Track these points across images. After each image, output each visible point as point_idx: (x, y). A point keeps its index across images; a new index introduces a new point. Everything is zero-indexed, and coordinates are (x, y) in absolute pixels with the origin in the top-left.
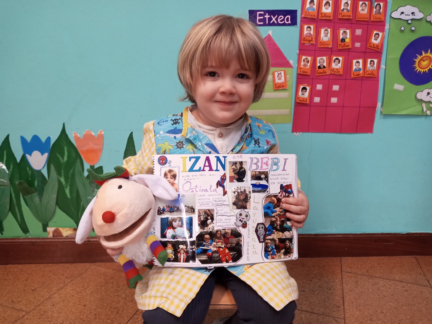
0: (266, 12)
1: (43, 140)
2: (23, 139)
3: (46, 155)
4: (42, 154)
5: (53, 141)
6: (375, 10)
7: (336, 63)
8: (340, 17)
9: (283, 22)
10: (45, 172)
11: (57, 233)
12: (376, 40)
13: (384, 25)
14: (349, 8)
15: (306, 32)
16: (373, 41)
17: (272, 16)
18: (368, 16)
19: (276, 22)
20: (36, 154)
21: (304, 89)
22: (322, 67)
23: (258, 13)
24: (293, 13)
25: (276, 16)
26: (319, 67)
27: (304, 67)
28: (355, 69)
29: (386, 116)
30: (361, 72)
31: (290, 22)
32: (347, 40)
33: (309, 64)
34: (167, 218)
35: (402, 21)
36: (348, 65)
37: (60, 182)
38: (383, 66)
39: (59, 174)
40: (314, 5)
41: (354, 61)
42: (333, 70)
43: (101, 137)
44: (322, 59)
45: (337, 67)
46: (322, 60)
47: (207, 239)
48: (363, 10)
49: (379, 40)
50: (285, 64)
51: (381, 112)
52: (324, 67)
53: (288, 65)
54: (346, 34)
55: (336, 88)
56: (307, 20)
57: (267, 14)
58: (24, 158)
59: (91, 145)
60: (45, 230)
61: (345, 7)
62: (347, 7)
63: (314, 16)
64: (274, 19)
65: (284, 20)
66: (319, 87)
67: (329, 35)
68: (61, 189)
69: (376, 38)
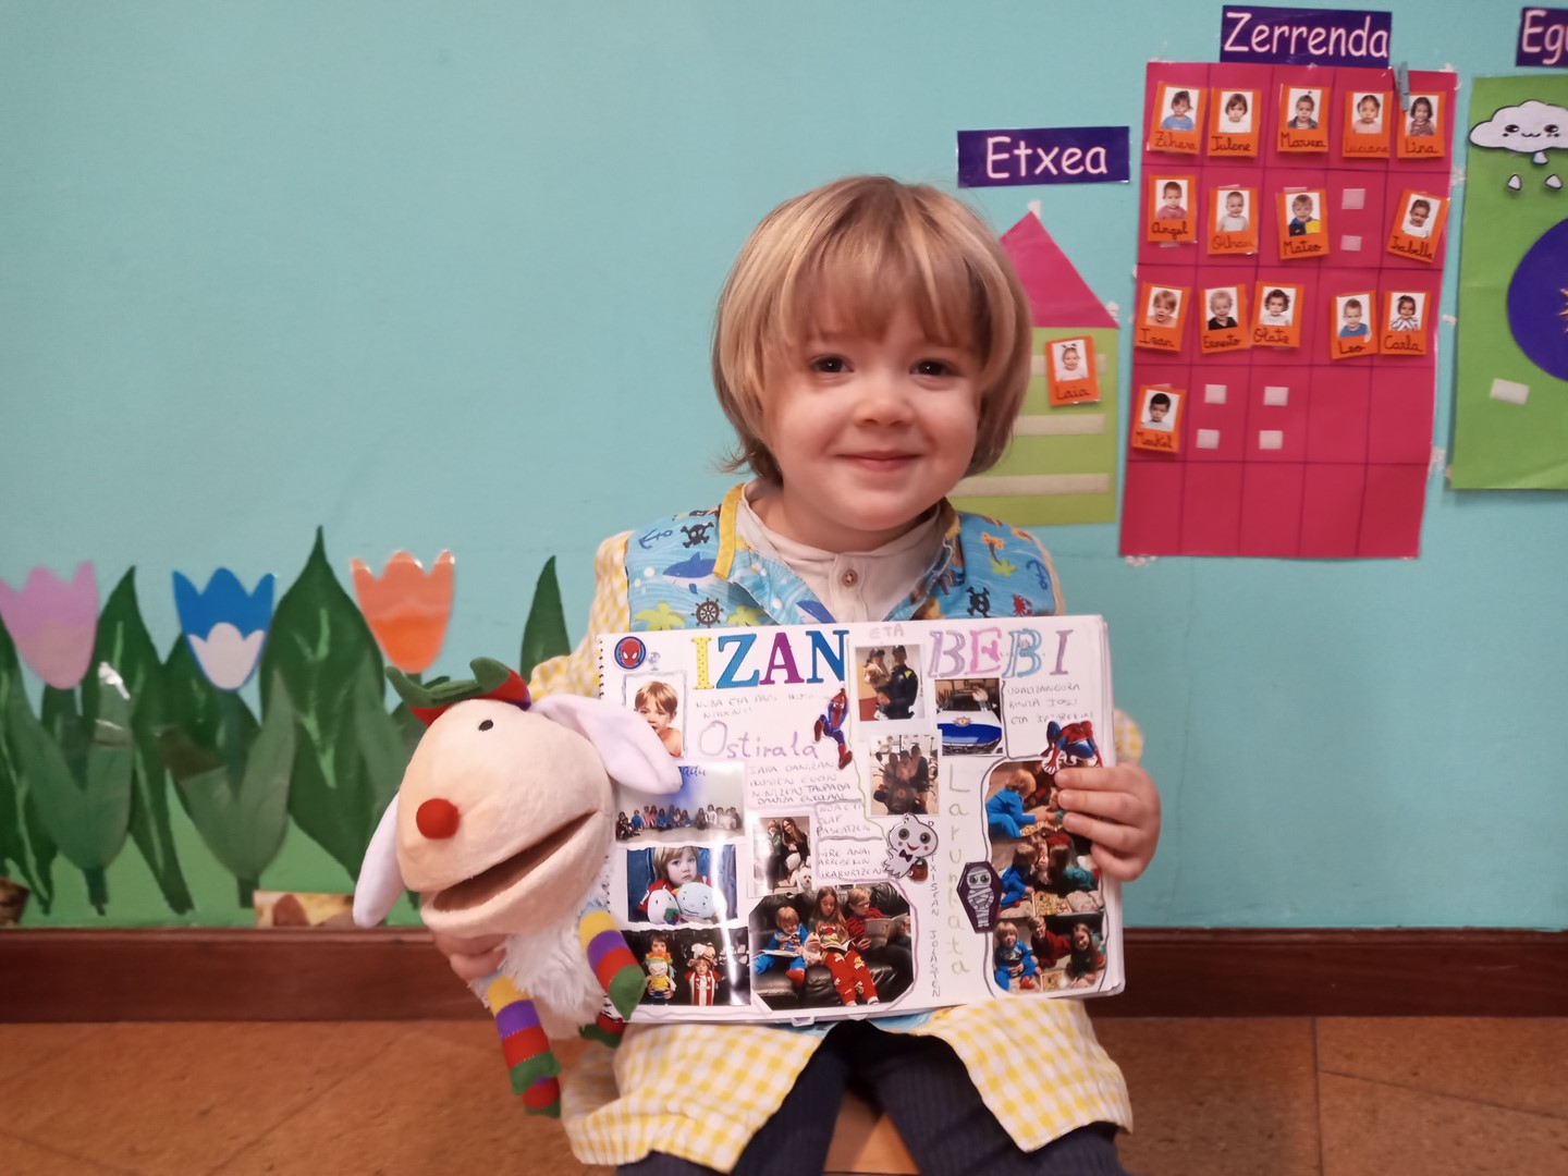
0: (1017, 136)
1: (250, 584)
2: (181, 585)
3: (258, 637)
4: (245, 632)
5: (280, 590)
6: (1409, 120)
7: (1272, 308)
8: (1283, 147)
9: (1081, 169)
10: (252, 698)
11: (288, 912)
12: (1419, 223)
13: (1447, 173)
14: (1315, 116)
15: (1160, 203)
16: (1408, 228)
17: (1040, 151)
18: (1386, 143)
19: (1054, 172)
20: (224, 632)
21: (1161, 400)
22: (1223, 324)
23: (991, 141)
24: (1114, 139)
25: (1056, 150)
26: (1214, 324)
27: (1158, 325)
28: (1346, 327)
29: (1467, 495)
30: (1367, 338)
31: (1103, 169)
32: (1312, 228)
33: (1175, 315)
34: (650, 851)
35: (1512, 155)
36: (1316, 316)
37: (301, 731)
38: (1446, 317)
39: (300, 703)
40: (1189, 107)
41: (1341, 301)
42: (1264, 332)
43: (444, 574)
44: (1222, 295)
45: (1279, 322)
46: (1221, 300)
47: (788, 921)
48: (1366, 121)
49: (1429, 223)
50: (1091, 314)
51: (1447, 483)
52: (1231, 323)
53: (1098, 317)
54: (1306, 207)
55: (1276, 395)
56: (1165, 161)
57: (1022, 144)
58: (182, 646)
59: (412, 604)
60: (246, 900)
61: (1301, 114)
62: (1308, 113)
63: (1191, 146)
64: (1047, 161)
65: (1081, 162)
66: (1215, 393)
67: (1245, 212)
68: (305, 756)
69: (1418, 218)
